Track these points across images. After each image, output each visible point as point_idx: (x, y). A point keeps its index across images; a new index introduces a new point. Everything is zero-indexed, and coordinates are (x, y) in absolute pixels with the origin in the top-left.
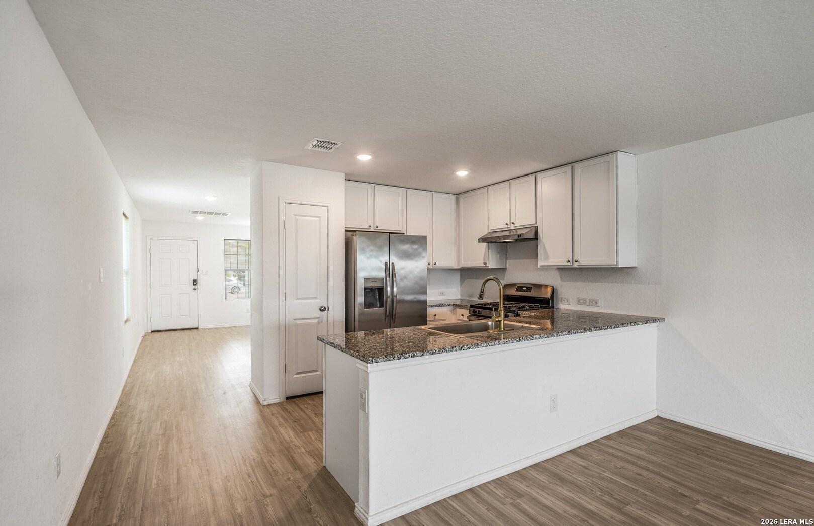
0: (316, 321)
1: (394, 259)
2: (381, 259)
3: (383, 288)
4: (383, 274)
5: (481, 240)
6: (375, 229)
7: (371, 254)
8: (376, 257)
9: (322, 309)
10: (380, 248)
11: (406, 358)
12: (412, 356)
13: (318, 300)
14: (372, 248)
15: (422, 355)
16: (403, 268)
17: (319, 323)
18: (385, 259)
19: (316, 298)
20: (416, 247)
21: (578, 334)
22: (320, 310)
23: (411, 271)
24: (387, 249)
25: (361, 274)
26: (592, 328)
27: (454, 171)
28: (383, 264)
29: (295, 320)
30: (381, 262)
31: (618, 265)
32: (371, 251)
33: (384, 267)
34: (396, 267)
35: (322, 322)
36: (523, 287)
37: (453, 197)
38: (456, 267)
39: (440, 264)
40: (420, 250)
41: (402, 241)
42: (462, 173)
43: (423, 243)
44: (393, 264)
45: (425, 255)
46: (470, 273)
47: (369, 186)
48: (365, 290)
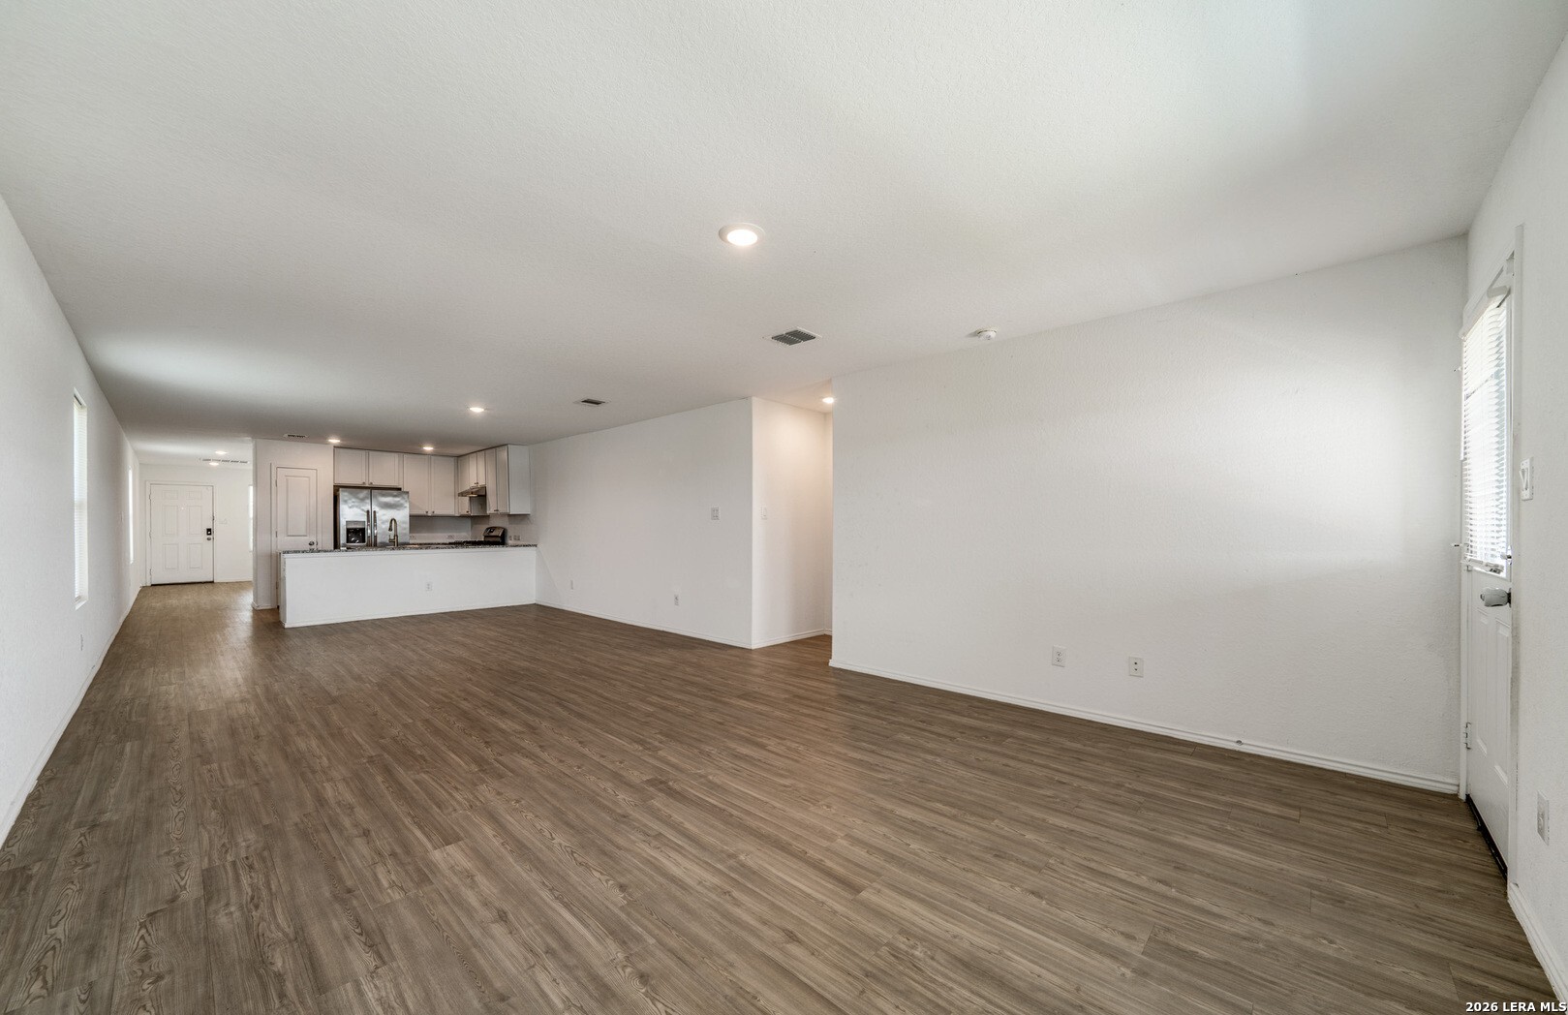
1: (375, 508)
2: (362, 508)
3: (365, 529)
4: (364, 519)
5: (459, 495)
6: (370, 485)
7: (354, 503)
8: (357, 507)
10: (362, 500)
13: (308, 537)
14: (355, 500)
16: (383, 515)
18: (367, 507)
19: (305, 536)
20: (397, 499)
22: (310, 544)
24: (369, 501)
25: (344, 519)
27: (421, 446)
28: (365, 512)
30: (362, 510)
31: (513, 513)
33: (366, 514)
34: (377, 515)
36: (492, 529)
37: (453, 459)
38: (457, 515)
39: (438, 512)
40: (402, 502)
41: (383, 495)
42: (428, 449)
43: (406, 496)
44: (375, 512)
45: (407, 505)
46: (475, 520)
47: (363, 452)
48: (348, 531)
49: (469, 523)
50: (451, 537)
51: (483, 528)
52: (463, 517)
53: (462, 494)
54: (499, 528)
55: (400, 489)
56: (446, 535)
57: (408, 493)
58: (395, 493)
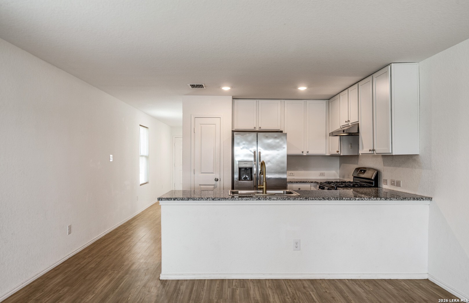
0: (213, 186)
1: (260, 149)
2: (251, 149)
3: (252, 168)
4: (252, 159)
5: (331, 134)
6: (259, 129)
7: (243, 146)
8: (247, 148)
9: (217, 180)
10: (250, 142)
11: (178, 200)
12: (182, 200)
13: (214, 174)
14: (244, 142)
15: (188, 200)
16: (267, 155)
17: (214, 188)
18: (254, 148)
19: (213, 173)
20: (278, 141)
21: (316, 201)
22: (215, 180)
23: (273, 158)
24: (255, 143)
25: (237, 159)
26: (332, 198)
27: (296, 87)
28: (253, 153)
29: (200, 185)
30: (251, 151)
31: (393, 154)
32: (244, 144)
33: (253, 154)
34: (261, 155)
35: (216, 187)
36: (362, 170)
37: (324, 102)
38: (328, 154)
39: (312, 152)
40: (281, 143)
41: (267, 137)
42: (302, 88)
43: (284, 137)
44: (260, 153)
45: (285, 146)
46: (343, 159)
47: (255, 101)
48: (240, 169)
49: (337, 162)
50: (322, 174)
51: (352, 167)
52: (332, 156)
53: (332, 134)
54: (370, 169)
55: (281, 132)
56: (318, 172)
57: (286, 134)
58: (276, 134)
